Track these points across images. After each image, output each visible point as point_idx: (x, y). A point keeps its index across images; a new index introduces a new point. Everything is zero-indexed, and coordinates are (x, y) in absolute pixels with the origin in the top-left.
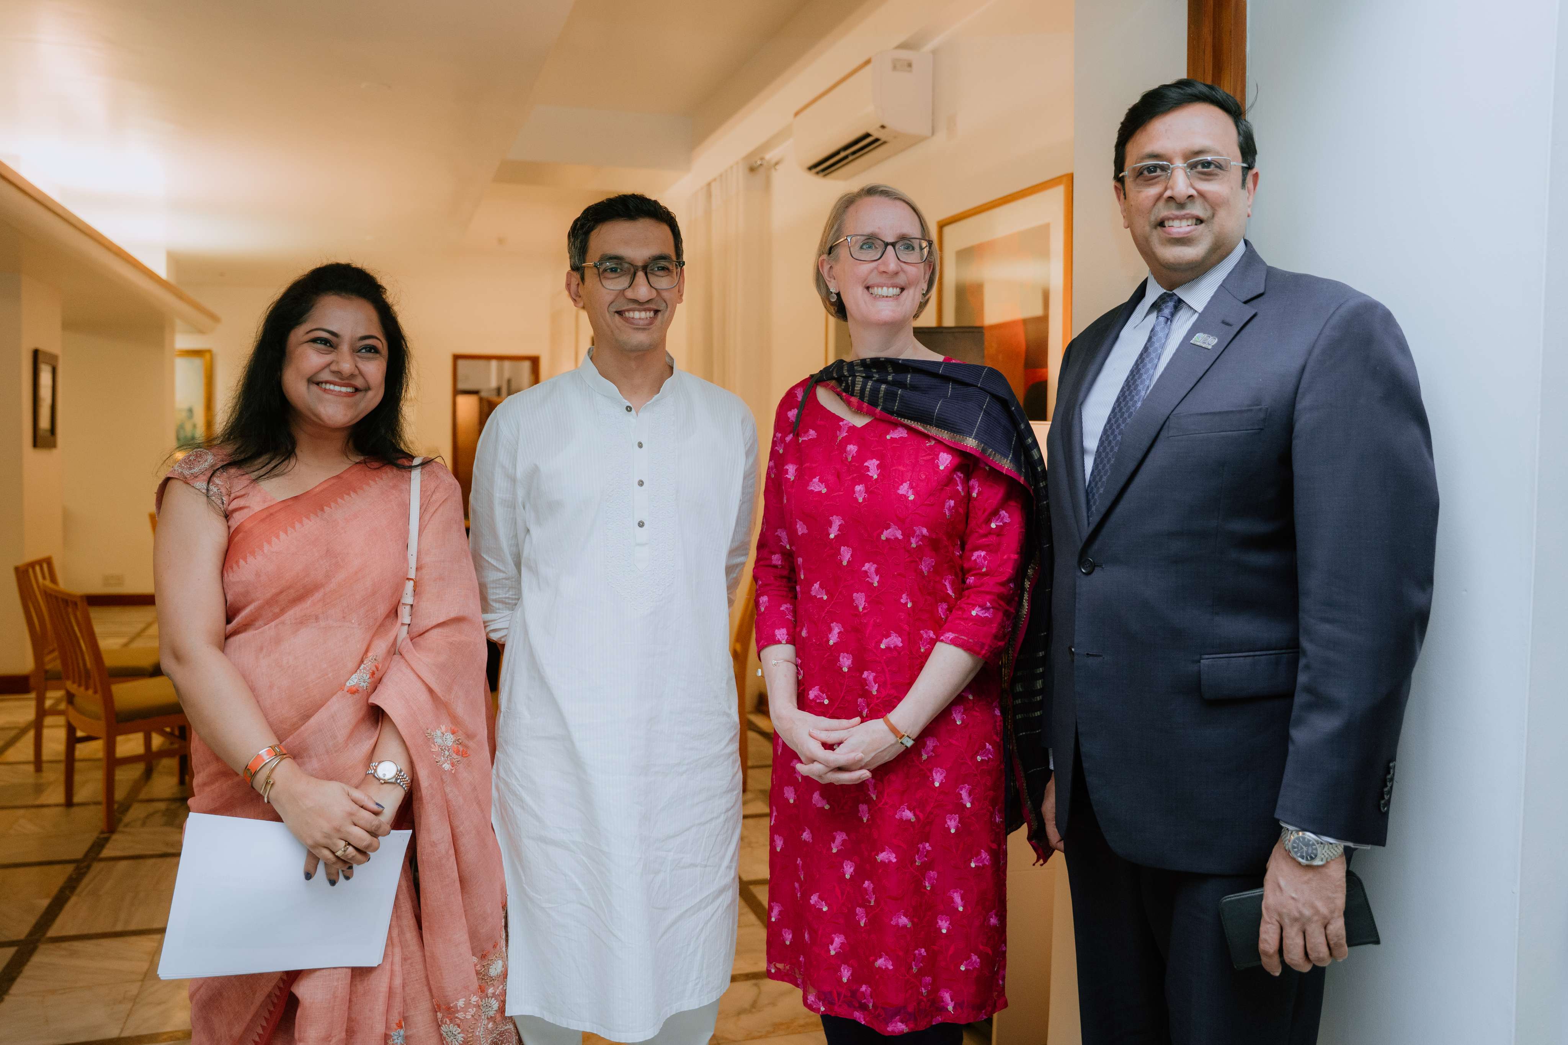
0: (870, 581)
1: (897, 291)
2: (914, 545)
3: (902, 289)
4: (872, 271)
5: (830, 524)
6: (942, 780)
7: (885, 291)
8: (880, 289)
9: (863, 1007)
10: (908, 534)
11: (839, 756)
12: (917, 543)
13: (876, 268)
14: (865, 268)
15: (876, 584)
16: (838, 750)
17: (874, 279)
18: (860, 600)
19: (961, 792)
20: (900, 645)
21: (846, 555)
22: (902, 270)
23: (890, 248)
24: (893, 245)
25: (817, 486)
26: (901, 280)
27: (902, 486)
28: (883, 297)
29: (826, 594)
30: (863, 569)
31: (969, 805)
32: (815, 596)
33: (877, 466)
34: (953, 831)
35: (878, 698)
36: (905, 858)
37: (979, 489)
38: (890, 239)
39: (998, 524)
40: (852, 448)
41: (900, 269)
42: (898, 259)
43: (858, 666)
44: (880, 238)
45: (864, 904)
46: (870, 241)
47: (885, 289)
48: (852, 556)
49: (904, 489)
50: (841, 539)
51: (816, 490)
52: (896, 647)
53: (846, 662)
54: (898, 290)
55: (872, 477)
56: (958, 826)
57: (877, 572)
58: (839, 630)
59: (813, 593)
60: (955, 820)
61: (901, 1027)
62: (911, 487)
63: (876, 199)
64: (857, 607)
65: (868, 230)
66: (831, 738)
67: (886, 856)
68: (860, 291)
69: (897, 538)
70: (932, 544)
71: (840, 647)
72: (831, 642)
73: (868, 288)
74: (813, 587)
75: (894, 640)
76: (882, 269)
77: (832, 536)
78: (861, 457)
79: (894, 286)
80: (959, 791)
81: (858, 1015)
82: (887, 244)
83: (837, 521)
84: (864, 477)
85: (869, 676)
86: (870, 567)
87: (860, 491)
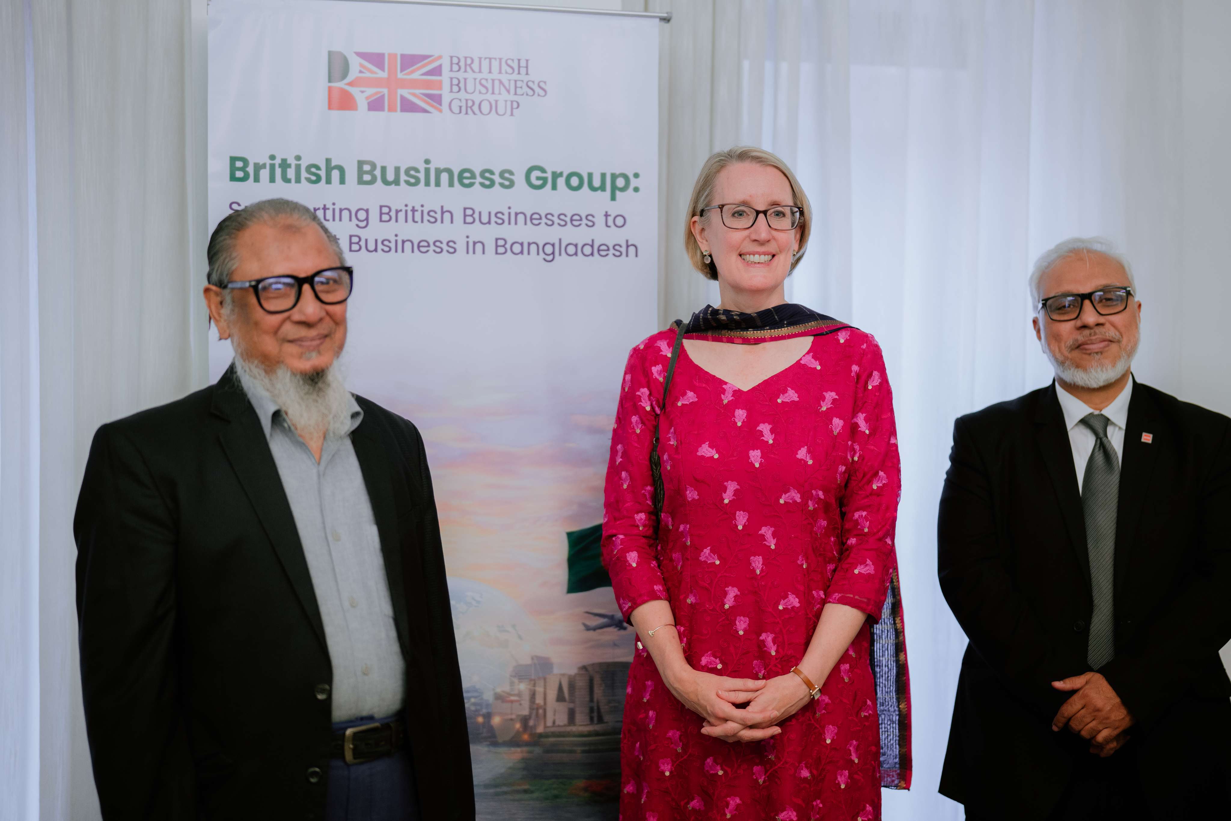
0: (767, 544)
1: (768, 258)
2: (811, 508)
3: (774, 256)
4: (744, 239)
5: (725, 489)
6: (833, 737)
7: (756, 258)
8: (752, 256)
10: (806, 496)
11: (752, 714)
12: (814, 506)
13: (749, 236)
14: (738, 236)
15: (773, 547)
16: (749, 708)
17: (749, 247)
18: (757, 563)
19: (850, 748)
20: (798, 605)
21: (741, 520)
22: (774, 238)
23: (761, 216)
24: (765, 212)
25: (706, 451)
26: (772, 247)
27: (800, 451)
28: (755, 263)
29: (719, 559)
30: (760, 532)
31: (856, 761)
32: (705, 562)
33: (770, 430)
34: (843, 786)
35: (777, 659)
37: (860, 453)
38: (761, 208)
39: (878, 485)
40: (740, 416)
41: (771, 237)
42: (770, 226)
43: (755, 629)
44: (751, 206)
46: (741, 209)
47: (757, 256)
48: (748, 520)
49: (802, 453)
50: (736, 504)
51: (707, 456)
52: (793, 607)
53: (741, 626)
54: (770, 257)
55: (768, 442)
56: (848, 781)
57: (774, 535)
58: (735, 594)
59: (702, 558)
60: (845, 776)
62: (809, 451)
63: (747, 165)
64: (754, 571)
65: (739, 197)
66: (741, 697)
67: (787, 815)
68: (734, 257)
69: (796, 501)
70: (825, 507)
71: (735, 611)
72: (727, 606)
73: (740, 255)
74: (703, 553)
75: (793, 601)
76: (754, 237)
77: (726, 501)
78: (751, 422)
79: (765, 254)
80: (849, 747)
82: (758, 212)
83: (732, 487)
84: (758, 442)
85: (768, 638)
86: (767, 531)
87: (755, 457)
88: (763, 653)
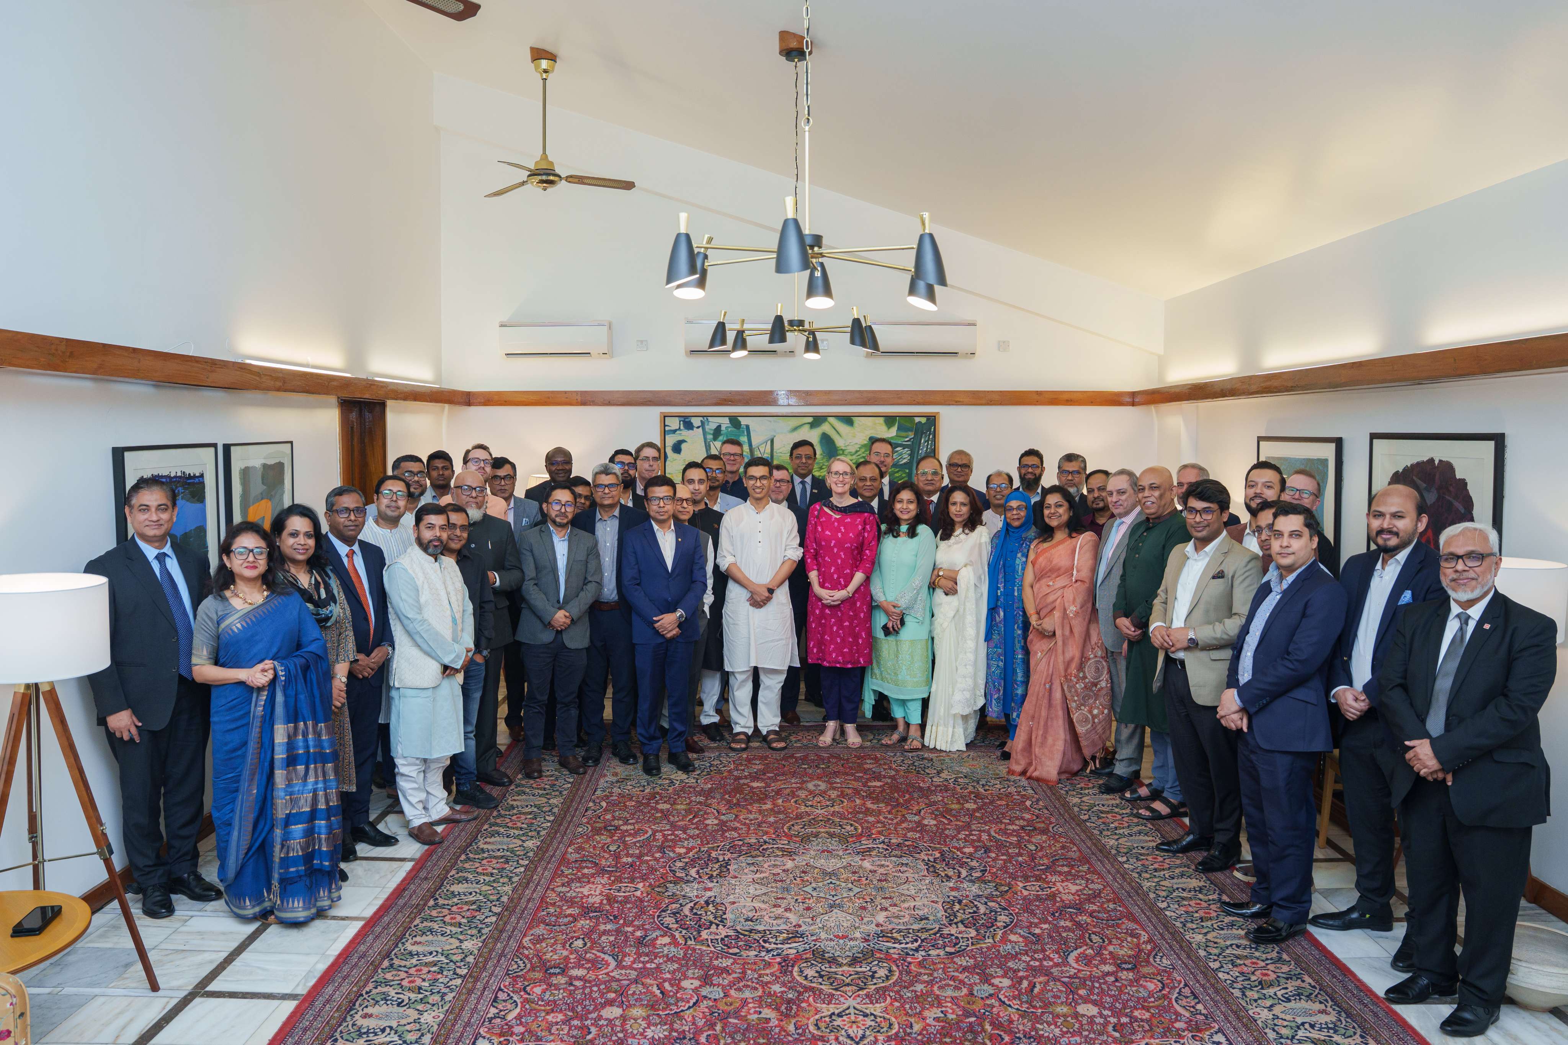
4: (836, 481)
8: (839, 485)
9: (839, 663)
11: (835, 598)
18: (839, 561)
21: (835, 550)
23: (841, 475)
25: (828, 533)
26: (844, 482)
35: (844, 585)
36: (851, 624)
39: (872, 544)
40: (836, 524)
42: (843, 477)
43: (839, 578)
45: (840, 637)
46: (837, 473)
52: (848, 573)
53: (835, 576)
58: (833, 569)
61: (850, 666)
63: (839, 462)
66: (831, 594)
67: (847, 624)
69: (849, 546)
70: (857, 549)
71: (834, 573)
75: (848, 571)
78: (839, 526)
80: (863, 607)
81: (838, 665)
83: (833, 542)
84: (840, 531)
85: (842, 580)
86: (842, 553)
87: (840, 535)
88: (840, 584)
